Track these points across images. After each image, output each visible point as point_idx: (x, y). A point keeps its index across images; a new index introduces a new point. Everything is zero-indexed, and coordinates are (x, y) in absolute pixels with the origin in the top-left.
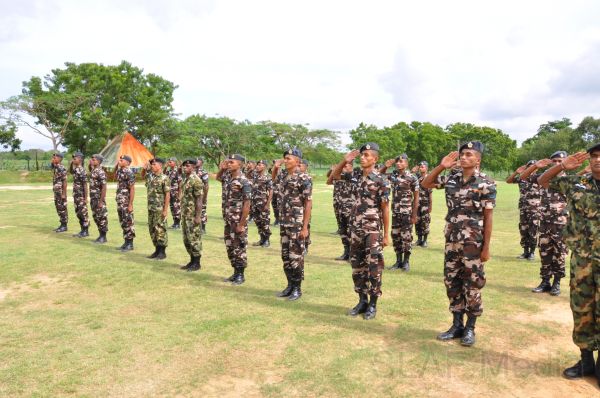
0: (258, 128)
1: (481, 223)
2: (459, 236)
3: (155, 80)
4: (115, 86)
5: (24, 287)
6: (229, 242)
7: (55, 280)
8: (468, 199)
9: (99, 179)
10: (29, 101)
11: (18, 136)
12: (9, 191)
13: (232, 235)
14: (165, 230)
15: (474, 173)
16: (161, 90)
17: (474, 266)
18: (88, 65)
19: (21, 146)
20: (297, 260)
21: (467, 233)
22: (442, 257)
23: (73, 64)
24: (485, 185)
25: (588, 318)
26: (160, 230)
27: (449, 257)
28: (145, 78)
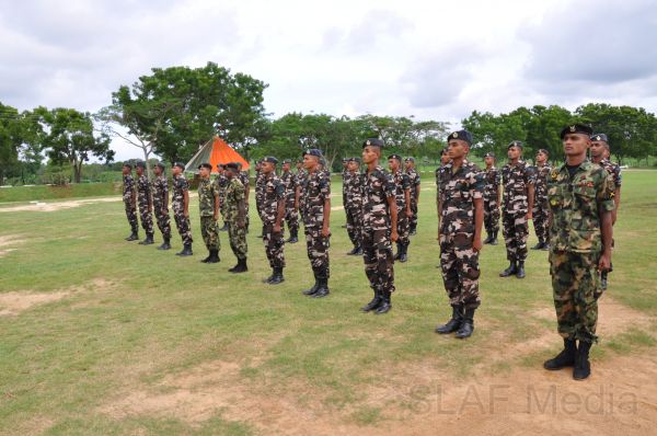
0: (358, 123)
1: (470, 213)
2: (450, 228)
3: (243, 79)
4: (202, 89)
5: (81, 289)
6: (266, 243)
7: (110, 283)
8: (456, 190)
9: (161, 186)
10: (119, 111)
11: (111, 147)
12: (101, 203)
13: (269, 236)
14: (217, 234)
15: (462, 163)
16: (250, 90)
17: (465, 257)
18: (174, 69)
19: (114, 157)
20: (321, 258)
21: (457, 225)
22: (438, 248)
23: (160, 70)
24: (471, 174)
25: (569, 306)
26: (211, 234)
27: (445, 247)
28: (233, 78)
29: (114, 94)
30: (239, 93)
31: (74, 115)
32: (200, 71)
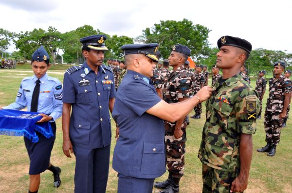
3: (199, 27)
10: (145, 38)
16: (202, 32)
23: (163, 21)
28: (195, 26)
29: (143, 31)
30: (196, 33)
31: (127, 39)
32: (180, 22)
